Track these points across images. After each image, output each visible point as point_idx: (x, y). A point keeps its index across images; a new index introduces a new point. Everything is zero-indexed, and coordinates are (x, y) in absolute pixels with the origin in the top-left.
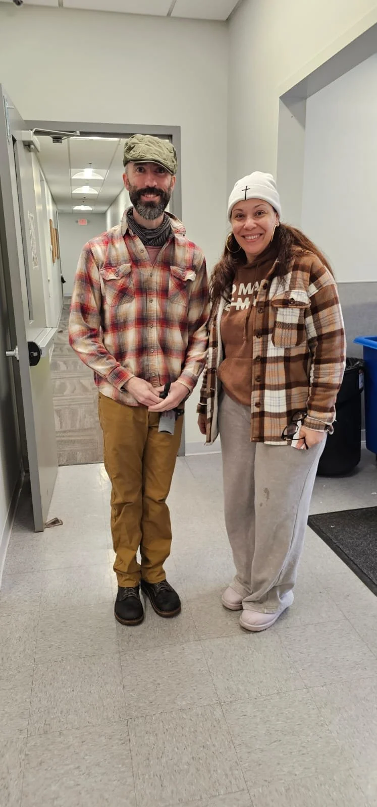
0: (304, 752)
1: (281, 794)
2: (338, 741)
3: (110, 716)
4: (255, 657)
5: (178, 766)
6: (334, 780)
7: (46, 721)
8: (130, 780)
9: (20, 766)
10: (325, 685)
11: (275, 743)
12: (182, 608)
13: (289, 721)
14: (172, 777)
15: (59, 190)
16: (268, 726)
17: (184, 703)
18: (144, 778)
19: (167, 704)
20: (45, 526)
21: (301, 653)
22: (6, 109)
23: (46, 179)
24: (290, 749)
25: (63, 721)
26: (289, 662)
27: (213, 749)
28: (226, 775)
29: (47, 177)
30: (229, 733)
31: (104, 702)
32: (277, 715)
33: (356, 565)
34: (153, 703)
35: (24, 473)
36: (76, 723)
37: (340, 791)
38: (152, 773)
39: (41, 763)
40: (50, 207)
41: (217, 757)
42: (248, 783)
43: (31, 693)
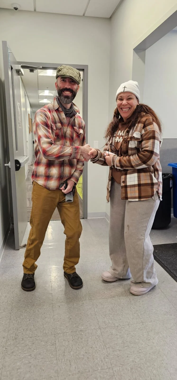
0: (140, 352)
1: (128, 371)
2: (157, 347)
3: (47, 332)
4: (117, 308)
5: (79, 356)
6: (155, 365)
7: (16, 333)
8: (55, 362)
9: (3, 354)
10: (151, 322)
11: (126, 347)
12: (83, 285)
13: (133, 337)
14: (76, 361)
15: (33, 101)
16: (123, 339)
17: (83, 328)
18: (62, 361)
19: (74, 328)
20: (20, 248)
21: (140, 307)
22: (9, 53)
23: (27, 95)
24: (133, 350)
25: (24, 334)
26: (134, 311)
27: (96, 349)
28: (102, 361)
29: (28, 94)
30: (104, 342)
31: (44, 326)
32: (128, 334)
33: (168, 268)
34: (68, 327)
35: (12, 225)
36: (30, 335)
37: (157, 370)
38: (66, 358)
39: (13, 352)
40: (29, 109)
41: (97, 353)
42: (113, 365)
43: (10, 321)
